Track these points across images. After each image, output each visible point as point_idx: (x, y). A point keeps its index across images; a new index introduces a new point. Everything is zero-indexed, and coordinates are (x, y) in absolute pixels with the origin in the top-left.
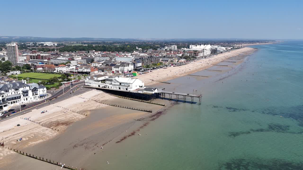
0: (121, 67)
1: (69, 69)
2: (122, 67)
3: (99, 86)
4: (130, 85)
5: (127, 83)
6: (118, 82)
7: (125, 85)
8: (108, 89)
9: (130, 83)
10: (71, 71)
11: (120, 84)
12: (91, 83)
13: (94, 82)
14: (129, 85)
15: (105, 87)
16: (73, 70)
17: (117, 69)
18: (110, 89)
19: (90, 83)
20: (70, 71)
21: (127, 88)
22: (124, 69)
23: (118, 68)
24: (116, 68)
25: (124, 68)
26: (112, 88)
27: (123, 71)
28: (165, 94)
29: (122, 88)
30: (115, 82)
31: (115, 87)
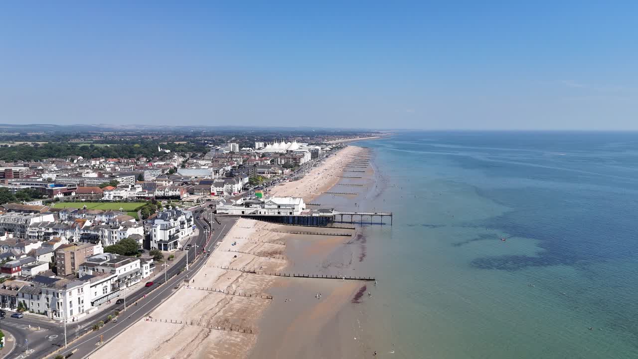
0: (228, 186)
1: (134, 192)
2: (230, 186)
3: (243, 212)
4: (296, 207)
5: (290, 205)
6: (275, 204)
7: (287, 207)
8: (259, 215)
9: (295, 205)
10: (139, 195)
11: (279, 207)
12: (228, 210)
13: (234, 207)
14: (293, 207)
15: (255, 214)
16: (144, 194)
17: (220, 189)
18: (263, 214)
19: (226, 210)
20: (137, 195)
21: (291, 211)
22: (233, 189)
23: (223, 187)
24: (218, 188)
25: (233, 186)
26: (266, 213)
27: (232, 191)
28: (343, 216)
29: (284, 212)
30: (269, 205)
31: (271, 212)
